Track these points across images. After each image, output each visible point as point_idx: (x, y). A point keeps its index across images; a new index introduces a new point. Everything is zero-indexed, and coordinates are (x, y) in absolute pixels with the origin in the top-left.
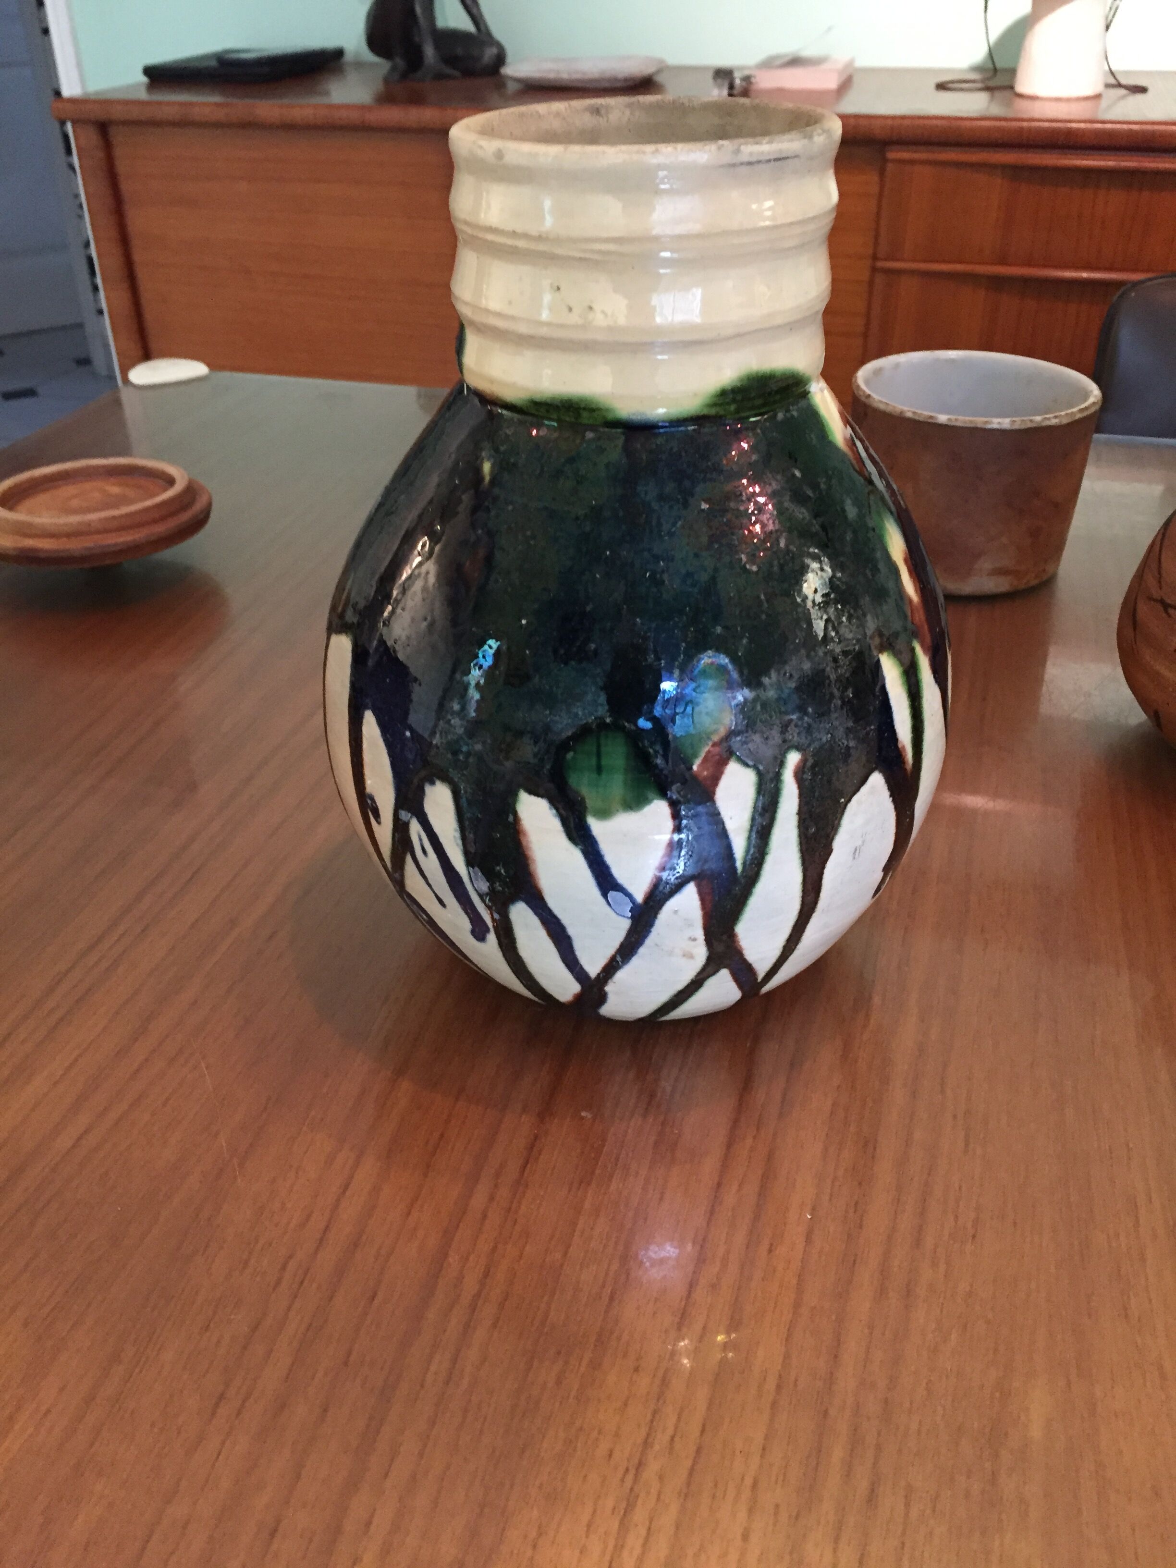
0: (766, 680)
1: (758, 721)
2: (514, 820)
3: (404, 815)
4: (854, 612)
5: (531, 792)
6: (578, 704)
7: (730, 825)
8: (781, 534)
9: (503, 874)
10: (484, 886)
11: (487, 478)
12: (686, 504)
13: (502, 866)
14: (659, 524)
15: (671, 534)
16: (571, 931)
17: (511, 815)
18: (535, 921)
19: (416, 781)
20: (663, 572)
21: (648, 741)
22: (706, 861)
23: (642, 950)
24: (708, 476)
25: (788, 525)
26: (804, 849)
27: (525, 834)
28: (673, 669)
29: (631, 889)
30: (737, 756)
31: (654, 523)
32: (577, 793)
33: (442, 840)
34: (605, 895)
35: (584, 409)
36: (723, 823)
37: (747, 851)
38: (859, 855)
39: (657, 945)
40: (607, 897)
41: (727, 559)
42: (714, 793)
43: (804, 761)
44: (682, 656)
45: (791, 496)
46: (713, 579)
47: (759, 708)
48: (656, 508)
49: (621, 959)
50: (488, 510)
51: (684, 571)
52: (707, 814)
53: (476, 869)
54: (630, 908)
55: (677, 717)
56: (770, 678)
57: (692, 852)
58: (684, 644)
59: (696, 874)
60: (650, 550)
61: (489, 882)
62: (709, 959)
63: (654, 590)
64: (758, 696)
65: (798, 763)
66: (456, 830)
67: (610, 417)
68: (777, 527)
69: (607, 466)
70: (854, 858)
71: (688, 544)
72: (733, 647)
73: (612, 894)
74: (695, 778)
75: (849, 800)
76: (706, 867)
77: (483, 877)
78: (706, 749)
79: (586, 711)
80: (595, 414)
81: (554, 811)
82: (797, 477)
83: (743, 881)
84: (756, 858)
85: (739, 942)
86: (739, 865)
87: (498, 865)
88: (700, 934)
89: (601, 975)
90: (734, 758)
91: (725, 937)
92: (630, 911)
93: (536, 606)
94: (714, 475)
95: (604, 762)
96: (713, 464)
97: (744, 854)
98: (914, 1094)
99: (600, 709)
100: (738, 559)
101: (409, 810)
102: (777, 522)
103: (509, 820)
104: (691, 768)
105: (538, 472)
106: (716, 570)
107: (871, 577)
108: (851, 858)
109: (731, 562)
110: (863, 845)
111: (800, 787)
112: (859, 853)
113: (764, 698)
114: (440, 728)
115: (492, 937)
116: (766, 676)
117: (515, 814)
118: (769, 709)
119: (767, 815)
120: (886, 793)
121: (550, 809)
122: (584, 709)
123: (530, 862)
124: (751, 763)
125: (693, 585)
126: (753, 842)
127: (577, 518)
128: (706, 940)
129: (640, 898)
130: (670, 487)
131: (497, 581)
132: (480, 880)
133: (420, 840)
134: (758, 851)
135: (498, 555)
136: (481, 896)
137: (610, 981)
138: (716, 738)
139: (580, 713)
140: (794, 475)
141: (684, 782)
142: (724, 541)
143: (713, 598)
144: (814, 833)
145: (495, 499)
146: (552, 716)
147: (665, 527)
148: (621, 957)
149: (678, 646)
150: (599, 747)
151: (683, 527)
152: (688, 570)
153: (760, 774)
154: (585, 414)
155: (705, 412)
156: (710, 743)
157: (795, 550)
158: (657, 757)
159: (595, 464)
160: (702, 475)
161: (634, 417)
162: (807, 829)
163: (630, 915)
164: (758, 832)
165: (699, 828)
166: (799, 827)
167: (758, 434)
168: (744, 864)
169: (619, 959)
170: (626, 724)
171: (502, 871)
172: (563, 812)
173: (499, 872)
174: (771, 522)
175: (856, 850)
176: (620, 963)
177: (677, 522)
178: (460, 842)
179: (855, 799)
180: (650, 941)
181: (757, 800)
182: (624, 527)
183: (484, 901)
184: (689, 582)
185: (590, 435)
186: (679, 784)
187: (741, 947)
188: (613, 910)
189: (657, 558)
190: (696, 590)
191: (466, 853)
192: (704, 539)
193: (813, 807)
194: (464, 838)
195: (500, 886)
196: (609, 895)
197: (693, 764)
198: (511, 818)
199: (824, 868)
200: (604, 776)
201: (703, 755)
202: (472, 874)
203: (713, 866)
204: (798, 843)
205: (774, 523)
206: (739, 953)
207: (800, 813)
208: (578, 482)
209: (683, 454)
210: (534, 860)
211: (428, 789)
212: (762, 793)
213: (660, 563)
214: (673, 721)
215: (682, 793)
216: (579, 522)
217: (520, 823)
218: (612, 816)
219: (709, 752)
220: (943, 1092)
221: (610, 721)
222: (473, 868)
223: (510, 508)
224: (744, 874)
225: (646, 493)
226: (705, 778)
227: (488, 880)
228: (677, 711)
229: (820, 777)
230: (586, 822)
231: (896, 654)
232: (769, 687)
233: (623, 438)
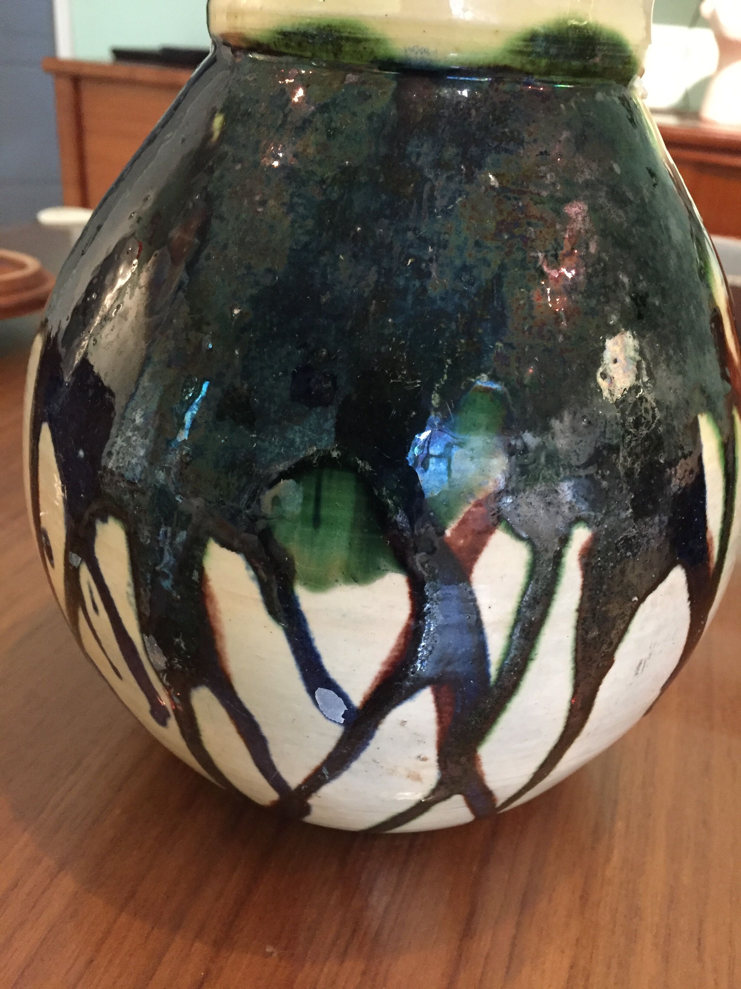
0: (556, 424)
1: (541, 478)
2: (199, 579)
3: (76, 560)
4: (674, 354)
5: (224, 544)
6: (297, 428)
7: (487, 616)
8: (592, 236)
9: (182, 648)
10: (161, 661)
11: (216, 134)
12: (470, 178)
13: (182, 638)
14: (432, 198)
15: (446, 213)
16: (266, 731)
17: (195, 571)
18: (221, 713)
19: (86, 516)
20: (431, 260)
21: (387, 489)
22: (449, 663)
23: (355, 765)
24: (503, 145)
25: (602, 226)
26: (580, 657)
27: (212, 600)
28: (432, 393)
29: (346, 688)
30: (508, 522)
31: (425, 196)
32: (284, 551)
33: (114, 595)
34: (311, 692)
35: (348, 39)
36: (478, 613)
37: (507, 654)
38: (643, 670)
39: (374, 761)
40: (315, 695)
41: (519, 255)
42: (470, 571)
43: (595, 539)
44: (445, 377)
45: (607, 193)
46: (498, 279)
47: (543, 460)
48: (430, 176)
49: (327, 773)
50: (211, 170)
51: (458, 263)
52: (458, 598)
53: (151, 637)
54: (343, 713)
55: (432, 460)
56: (562, 421)
57: (433, 648)
58: (449, 361)
59: (436, 677)
60: (415, 230)
61: (166, 656)
62: (441, 783)
63: (417, 283)
64: (544, 443)
65: (587, 543)
66: (129, 585)
67: (381, 52)
68: (588, 226)
69: (370, 118)
70: (637, 674)
71: (468, 229)
72: (516, 373)
73: (320, 692)
74: (446, 546)
75: (642, 600)
76: (449, 669)
77: (159, 649)
78: (467, 508)
79: (306, 439)
80: (361, 47)
81: (252, 573)
82: (616, 173)
83: (496, 692)
84: (517, 664)
85: (480, 766)
86: (493, 671)
87: (177, 637)
88: (432, 753)
89: (303, 787)
90: (502, 526)
91: (463, 760)
92: (343, 716)
93: (254, 291)
94: (511, 146)
95: (324, 512)
96: (512, 132)
97: (502, 657)
98: (666, 959)
99: (326, 437)
100: (534, 257)
101: (79, 554)
102: (587, 219)
103: (193, 578)
104: (443, 533)
105: (279, 122)
106: (503, 267)
107: (694, 317)
108: (633, 673)
109: (524, 260)
110: (649, 659)
111: (586, 576)
112: (644, 667)
113: (551, 448)
114: (117, 447)
115: (172, 722)
116: (556, 419)
117: (201, 570)
118: (555, 464)
119: (539, 609)
120: (684, 595)
121: (247, 568)
122: (304, 436)
123: (217, 637)
124: (524, 535)
125: (470, 283)
126: (515, 642)
127: (323, 181)
128: (439, 761)
129: (357, 700)
130: (450, 152)
131: (208, 257)
132: (155, 652)
133: (91, 592)
134: (521, 655)
135: (215, 224)
136: (157, 673)
137: (314, 795)
138: (480, 496)
139: (298, 440)
140: (612, 169)
141: (432, 551)
142: (517, 231)
143: (495, 303)
144: (594, 638)
145: (223, 157)
146: (259, 442)
147: (440, 203)
148: (328, 769)
149: (441, 362)
150: (318, 489)
151: (464, 205)
152: (465, 261)
153: (535, 553)
154: (347, 47)
155: (507, 62)
156: (472, 501)
157: (607, 259)
158: (397, 512)
159: (354, 114)
160: (496, 144)
161: (412, 55)
162: (587, 633)
163: (342, 720)
164: (523, 630)
165: (446, 616)
166: (577, 628)
167: (572, 108)
168: (501, 671)
169: (325, 771)
170: (360, 462)
171: (182, 645)
172: (263, 575)
173: (179, 644)
174: (580, 218)
175: (640, 664)
176: (327, 777)
177: (455, 199)
178: (133, 600)
179: (650, 598)
180: (366, 755)
181: (528, 585)
182: (384, 197)
183: (161, 680)
184: (465, 277)
185: (351, 78)
186: (424, 553)
187: (482, 771)
188: (322, 712)
189: (424, 241)
190: (473, 290)
191: (140, 616)
192: (491, 225)
193: (598, 603)
194: (137, 596)
195: (179, 662)
196: (316, 692)
197: (445, 528)
198: (195, 576)
199: (599, 683)
200: (322, 531)
201: (461, 516)
202: (148, 645)
203: (459, 668)
204: (574, 649)
205: (584, 220)
206: (479, 779)
207: (580, 610)
208: (329, 136)
209: (473, 112)
210: (221, 636)
211: (100, 527)
212: (536, 577)
213: (428, 248)
214: (425, 466)
215: (426, 565)
216: (324, 187)
217: (207, 585)
218: (328, 587)
219: (469, 512)
220: (700, 959)
221: (338, 455)
222: (148, 637)
223: (238, 167)
224: (499, 683)
225: (419, 155)
226: (460, 549)
227: (165, 654)
228: (432, 452)
229: (612, 564)
230: (293, 592)
231: (716, 419)
232: (558, 434)
233: (394, 85)
